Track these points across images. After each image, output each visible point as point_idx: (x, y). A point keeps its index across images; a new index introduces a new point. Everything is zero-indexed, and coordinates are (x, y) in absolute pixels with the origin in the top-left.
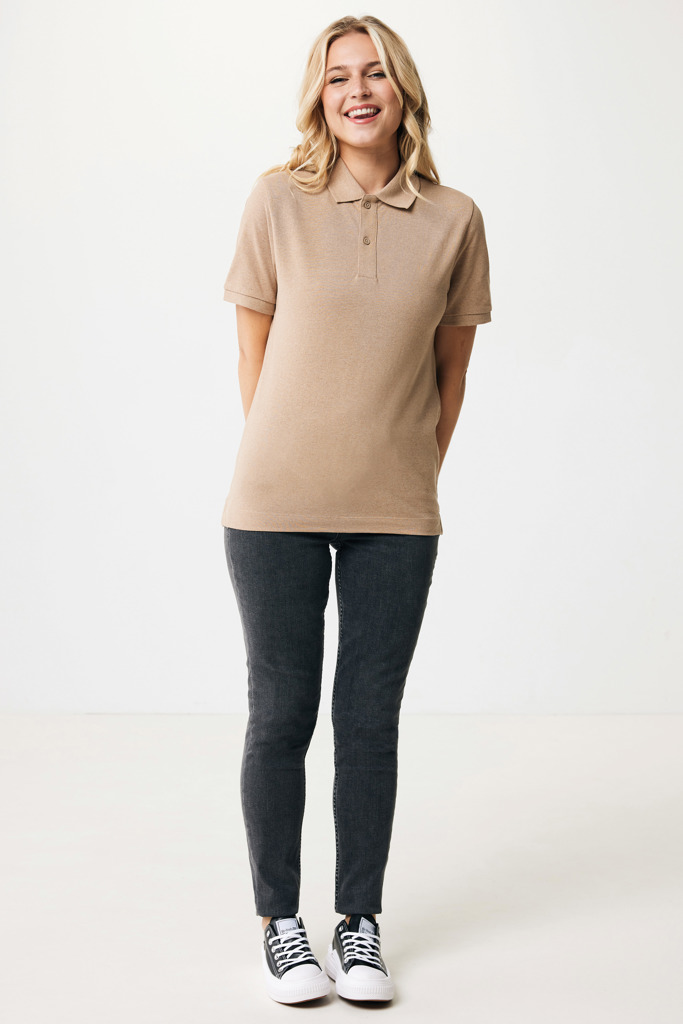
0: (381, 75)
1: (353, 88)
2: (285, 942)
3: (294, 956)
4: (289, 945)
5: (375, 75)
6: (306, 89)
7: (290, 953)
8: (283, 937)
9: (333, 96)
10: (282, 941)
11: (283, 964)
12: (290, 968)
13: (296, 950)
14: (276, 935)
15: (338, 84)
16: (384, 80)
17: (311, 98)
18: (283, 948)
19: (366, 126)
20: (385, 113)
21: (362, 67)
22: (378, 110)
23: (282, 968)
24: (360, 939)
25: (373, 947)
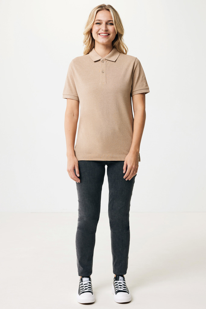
0: (112, 24)
1: (103, 27)
2: (84, 285)
3: (86, 289)
4: (85, 286)
5: (110, 24)
6: (88, 25)
7: (85, 288)
8: (84, 283)
9: (96, 28)
10: (83, 284)
11: (82, 291)
12: (83, 292)
13: (87, 288)
14: (82, 282)
15: (98, 25)
16: (113, 26)
17: (89, 27)
18: (83, 286)
19: (105, 38)
20: (111, 36)
21: (106, 21)
22: (109, 34)
23: (81, 292)
24: (119, 283)
25: (124, 285)
